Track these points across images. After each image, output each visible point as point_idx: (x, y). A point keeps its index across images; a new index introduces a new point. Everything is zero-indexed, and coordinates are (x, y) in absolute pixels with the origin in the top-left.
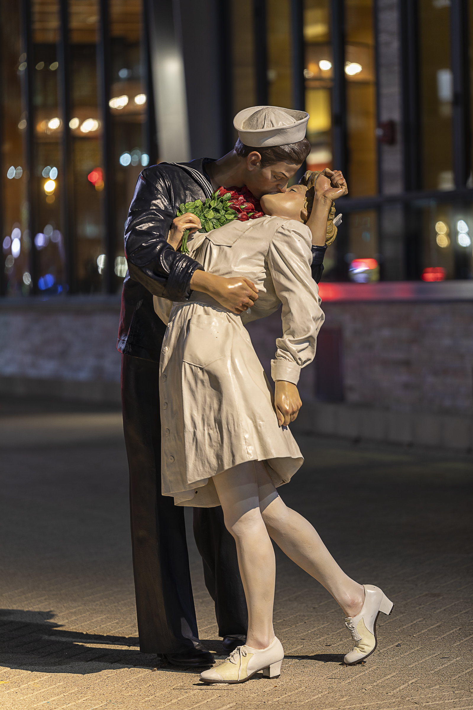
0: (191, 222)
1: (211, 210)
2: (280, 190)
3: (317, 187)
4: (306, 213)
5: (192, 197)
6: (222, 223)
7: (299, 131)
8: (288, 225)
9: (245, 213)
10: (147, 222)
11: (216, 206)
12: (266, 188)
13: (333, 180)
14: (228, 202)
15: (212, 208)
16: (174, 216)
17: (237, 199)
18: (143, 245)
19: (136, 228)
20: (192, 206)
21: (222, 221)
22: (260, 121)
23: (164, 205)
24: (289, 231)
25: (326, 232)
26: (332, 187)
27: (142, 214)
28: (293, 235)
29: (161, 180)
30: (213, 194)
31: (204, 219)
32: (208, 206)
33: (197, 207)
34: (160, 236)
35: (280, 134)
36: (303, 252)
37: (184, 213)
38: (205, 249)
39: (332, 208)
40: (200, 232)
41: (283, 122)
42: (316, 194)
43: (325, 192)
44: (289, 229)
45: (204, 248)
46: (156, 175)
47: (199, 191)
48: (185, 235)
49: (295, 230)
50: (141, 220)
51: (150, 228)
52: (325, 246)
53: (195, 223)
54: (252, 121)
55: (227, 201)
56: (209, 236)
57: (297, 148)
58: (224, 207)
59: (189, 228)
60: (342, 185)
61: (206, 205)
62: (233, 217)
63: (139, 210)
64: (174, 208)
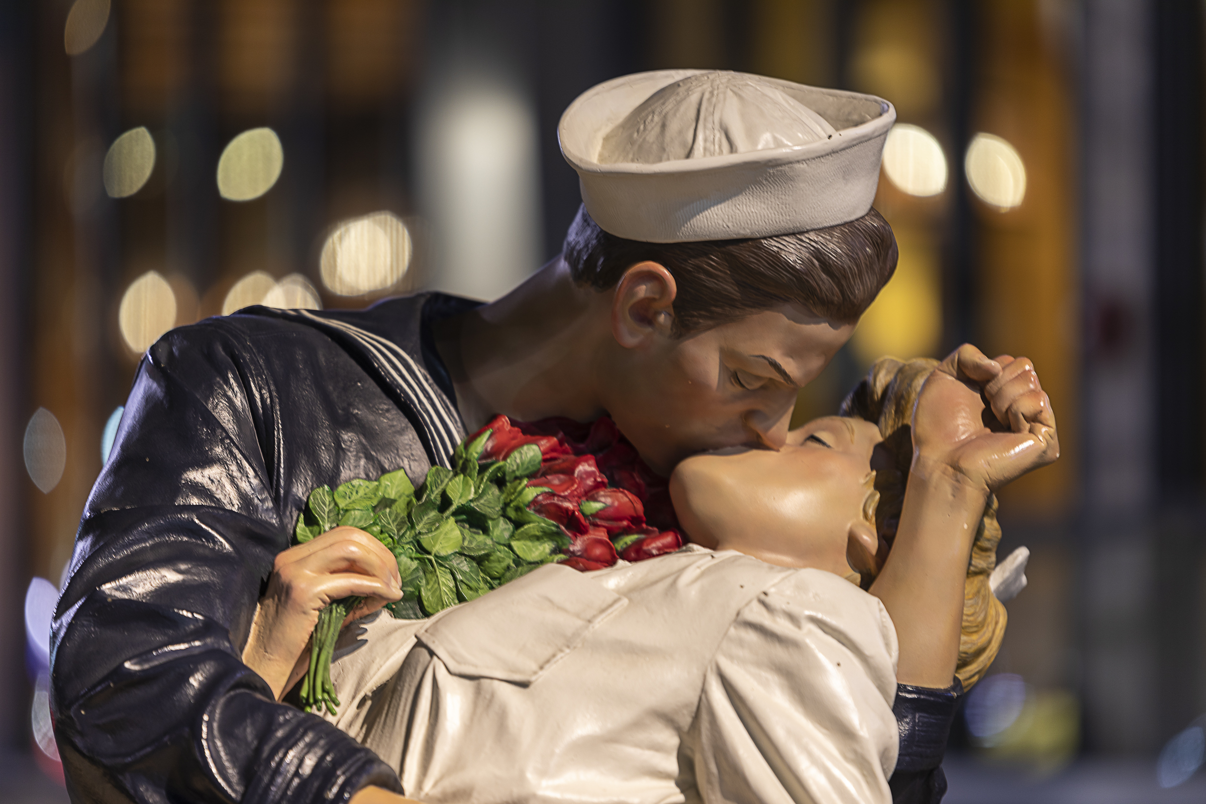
0: (352, 567)
1: (447, 518)
2: (758, 436)
3: (923, 426)
4: (869, 539)
5: (369, 458)
6: (499, 579)
7: (847, 173)
8: (788, 592)
9: (602, 535)
10: (155, 564)
11: (471, 501)
12: (698, 427)
13: (992, 396)
14: (527, 486)
15: (453, 508)
16: (281, 539)
17: (569, 471)
18: (128, 670)
19: (103, 592)
20: (367, 497)
21: (497, 568)
22: (674, 126)
23: (238, 488)
24: (792, 618)
25: (961, 628)
26: (988, 430)
27: (136, 528)
28: (811, 637)
29: (232, 381)
30: (462, 448)
31: (417, 559)
32: (439, 499)
33: (387, 503)
34: (207, 628)
35: (760, 183)
36: (854, 718)
37: (327, 528)
38: (409, 692)
39: (987, 521)
40: (396, 614)
41: (778, 136)
42: (919, 458)
43: (958, 449)
44: (794, 609)
45: (406, 689)
46: (210, 357)
47: (401, 432)
48: (326, 626)
49: (820, 616)
50: (128, 556)
51: (166, 591)
52: (953, 688)
53: (374, 575)
54: (642, 127)
55: (519, 478)
56: (432, 634)
57: (836, 252)
58: (506, 505)
59: (344, 594)
60: (1035, 419)
61: (429, 496)
62: (548, 550)
63: (123, 510)
64: (286, 506)
